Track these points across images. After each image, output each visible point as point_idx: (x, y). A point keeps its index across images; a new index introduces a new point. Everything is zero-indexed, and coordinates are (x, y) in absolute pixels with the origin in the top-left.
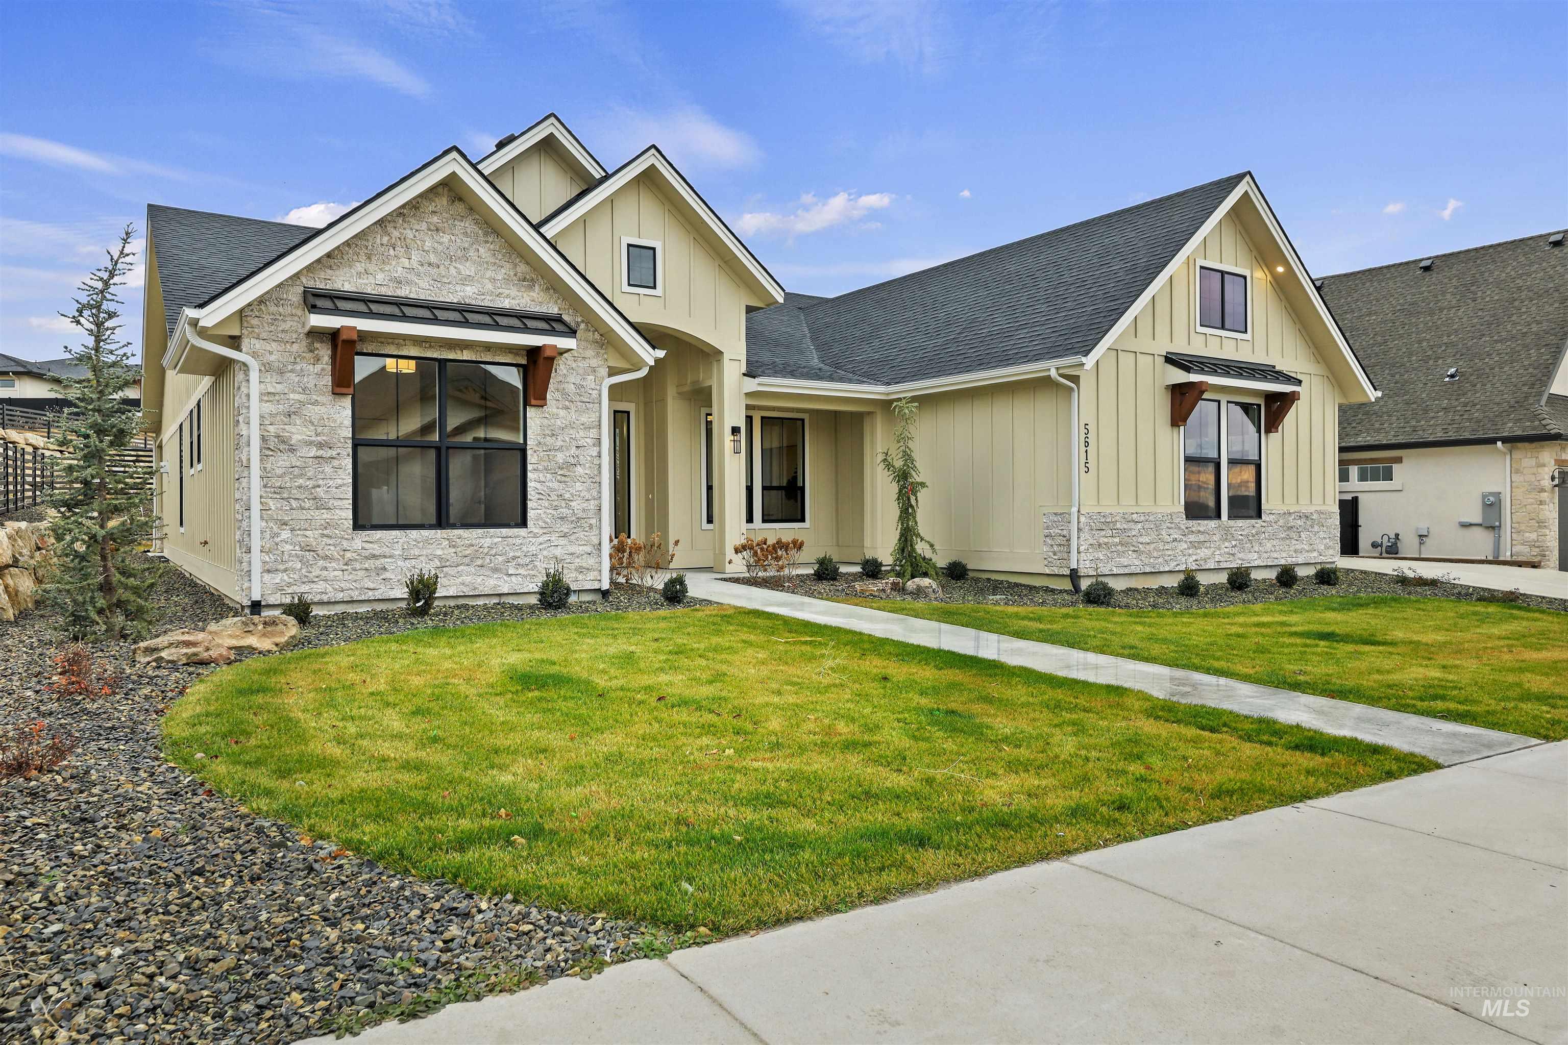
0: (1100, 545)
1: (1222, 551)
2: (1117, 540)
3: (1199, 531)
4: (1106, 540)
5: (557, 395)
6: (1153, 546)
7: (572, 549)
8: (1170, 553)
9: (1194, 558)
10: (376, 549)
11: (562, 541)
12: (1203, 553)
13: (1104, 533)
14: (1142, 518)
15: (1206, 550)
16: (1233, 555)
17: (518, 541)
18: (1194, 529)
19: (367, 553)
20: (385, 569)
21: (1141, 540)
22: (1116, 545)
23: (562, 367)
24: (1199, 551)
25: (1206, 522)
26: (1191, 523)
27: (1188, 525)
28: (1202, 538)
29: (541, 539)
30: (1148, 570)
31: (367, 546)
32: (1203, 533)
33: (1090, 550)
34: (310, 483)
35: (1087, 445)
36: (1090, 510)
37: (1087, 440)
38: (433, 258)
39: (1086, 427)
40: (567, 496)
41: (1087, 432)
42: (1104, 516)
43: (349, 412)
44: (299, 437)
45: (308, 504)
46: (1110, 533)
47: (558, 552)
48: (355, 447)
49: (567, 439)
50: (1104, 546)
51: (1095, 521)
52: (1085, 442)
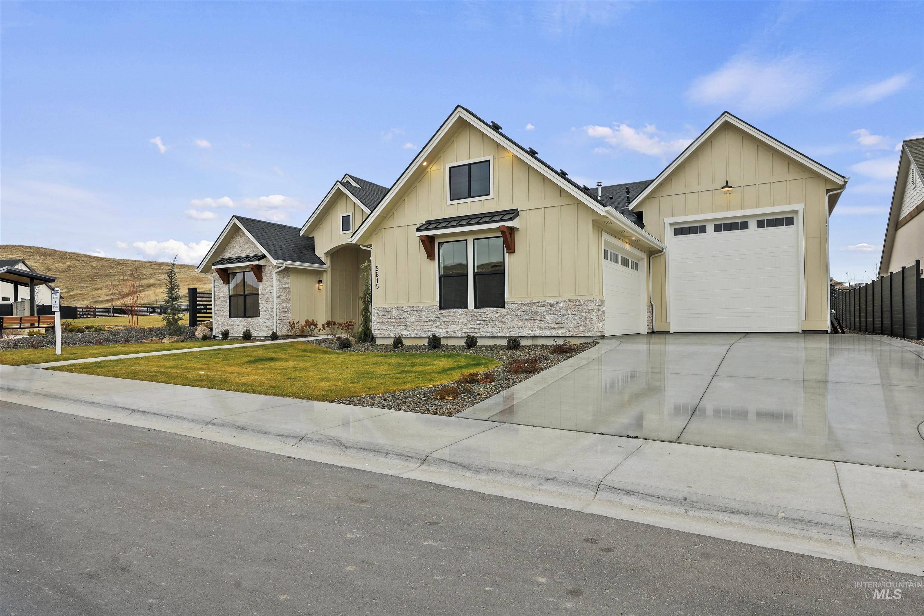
0: (383, 323)
1: (469, 327)
2: (394, 320)
3: (449, 316)
4: (386, 320)
5: (265, 277)
6: (417, 323)
7: (269, 323)
8: (428, 327)
9: (446, 330)
10: (232, 323)
11: (267, 321)
12: (453, 327)
13: (386, 317)
14: (409, 309)
15: (455, 326)
16: (479, 329)
17: (258, 321)
18: (445, 314)
19: (231, 324)
20: (234, 328)
21: (408, 320)
22: (393, 322)
23: (266, 269)
24: (449, 327)
25: (455, 310)
26: (443, 311)
27: (441, 312)
28: (451, 319)
29: (262, 321)
30: (413, 335)
31: (231, 322)
32: (452, 316)
33: (378, 325)
34: (222, 307)
35: (377, 275)
36: (378, 306)
37: (377, 273)
38: (241, 245)
39: (377, 267)
40: (268, 307)
41: (377, 269)
42: (386, 309)
43: (228, 288)
44: (220, 295)
45: (222, 312)
46: (389, 316)
47: (266, 324)
48: (230, 297)
49: (268, 291)
50: (386, 323)
51: (381, 311)
52: (376, 275)
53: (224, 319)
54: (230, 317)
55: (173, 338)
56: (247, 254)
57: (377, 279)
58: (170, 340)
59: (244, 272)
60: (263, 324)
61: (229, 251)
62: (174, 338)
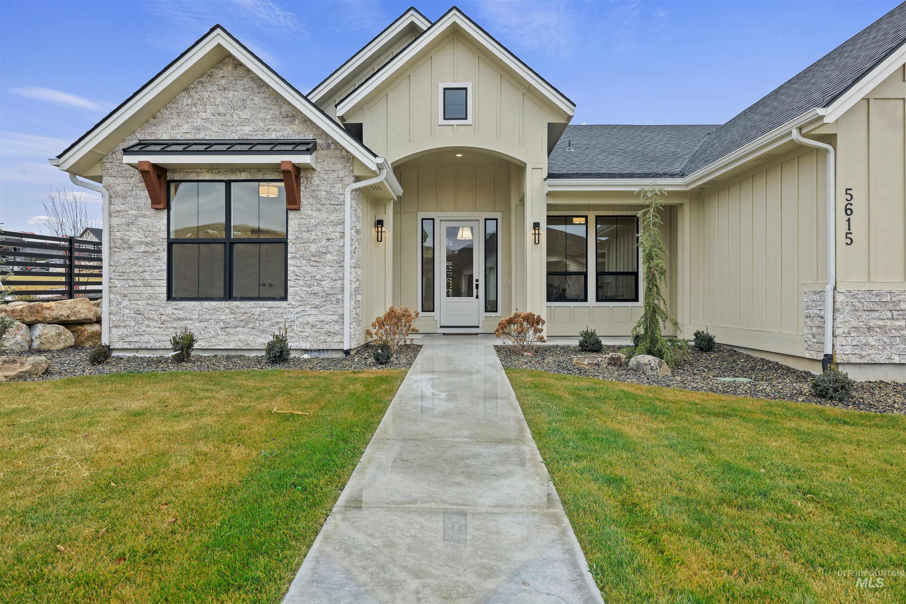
0: (869, 329)
4: (881, 323)
7: (322, 318)
10: (181, 314)
11: (314, 311)
13: (877, 314)
17: (281, 311)
19: (174, 317)
23: (315, 179)
29: (297, 310)
31: (175, 312)
34: (140, 269)
35: (849, 212)
36: (854, 288)
37: (849, 207)
38: (221, 110)
39: (849, 192)
40: (318, 277)
41: (849, 197)
42: (877, 295)
43: (165, 221)
44: (134, 239)
45: (139, 283)
46: (889, 314)
47: (311, 319)
48: (170, 244)
49: (319, 234)
50: (878, 330)
51: (862, 300)
52: (846, 210)
53: (148, 304)
54: (170, 297)
55: (14, 361)
56: (245, 137)
57: (849, 220)
58: (7, 369)
59: (228, 183)
60: (301, 320)
61: (173, 122)
62: (22, 364)
